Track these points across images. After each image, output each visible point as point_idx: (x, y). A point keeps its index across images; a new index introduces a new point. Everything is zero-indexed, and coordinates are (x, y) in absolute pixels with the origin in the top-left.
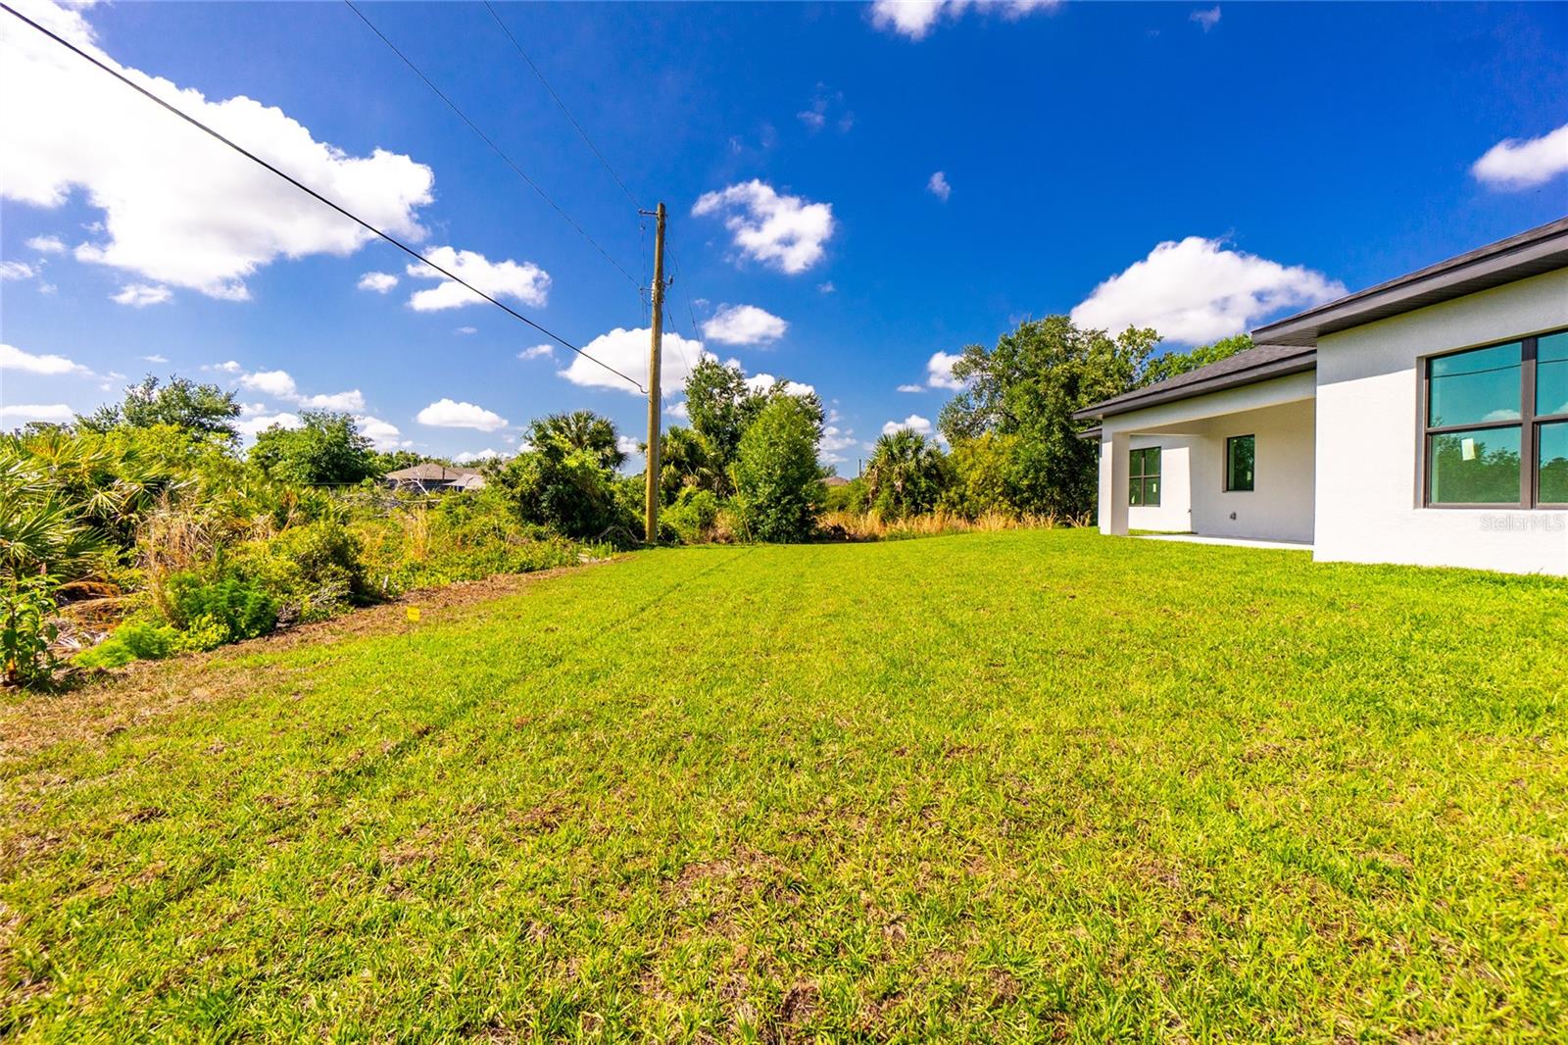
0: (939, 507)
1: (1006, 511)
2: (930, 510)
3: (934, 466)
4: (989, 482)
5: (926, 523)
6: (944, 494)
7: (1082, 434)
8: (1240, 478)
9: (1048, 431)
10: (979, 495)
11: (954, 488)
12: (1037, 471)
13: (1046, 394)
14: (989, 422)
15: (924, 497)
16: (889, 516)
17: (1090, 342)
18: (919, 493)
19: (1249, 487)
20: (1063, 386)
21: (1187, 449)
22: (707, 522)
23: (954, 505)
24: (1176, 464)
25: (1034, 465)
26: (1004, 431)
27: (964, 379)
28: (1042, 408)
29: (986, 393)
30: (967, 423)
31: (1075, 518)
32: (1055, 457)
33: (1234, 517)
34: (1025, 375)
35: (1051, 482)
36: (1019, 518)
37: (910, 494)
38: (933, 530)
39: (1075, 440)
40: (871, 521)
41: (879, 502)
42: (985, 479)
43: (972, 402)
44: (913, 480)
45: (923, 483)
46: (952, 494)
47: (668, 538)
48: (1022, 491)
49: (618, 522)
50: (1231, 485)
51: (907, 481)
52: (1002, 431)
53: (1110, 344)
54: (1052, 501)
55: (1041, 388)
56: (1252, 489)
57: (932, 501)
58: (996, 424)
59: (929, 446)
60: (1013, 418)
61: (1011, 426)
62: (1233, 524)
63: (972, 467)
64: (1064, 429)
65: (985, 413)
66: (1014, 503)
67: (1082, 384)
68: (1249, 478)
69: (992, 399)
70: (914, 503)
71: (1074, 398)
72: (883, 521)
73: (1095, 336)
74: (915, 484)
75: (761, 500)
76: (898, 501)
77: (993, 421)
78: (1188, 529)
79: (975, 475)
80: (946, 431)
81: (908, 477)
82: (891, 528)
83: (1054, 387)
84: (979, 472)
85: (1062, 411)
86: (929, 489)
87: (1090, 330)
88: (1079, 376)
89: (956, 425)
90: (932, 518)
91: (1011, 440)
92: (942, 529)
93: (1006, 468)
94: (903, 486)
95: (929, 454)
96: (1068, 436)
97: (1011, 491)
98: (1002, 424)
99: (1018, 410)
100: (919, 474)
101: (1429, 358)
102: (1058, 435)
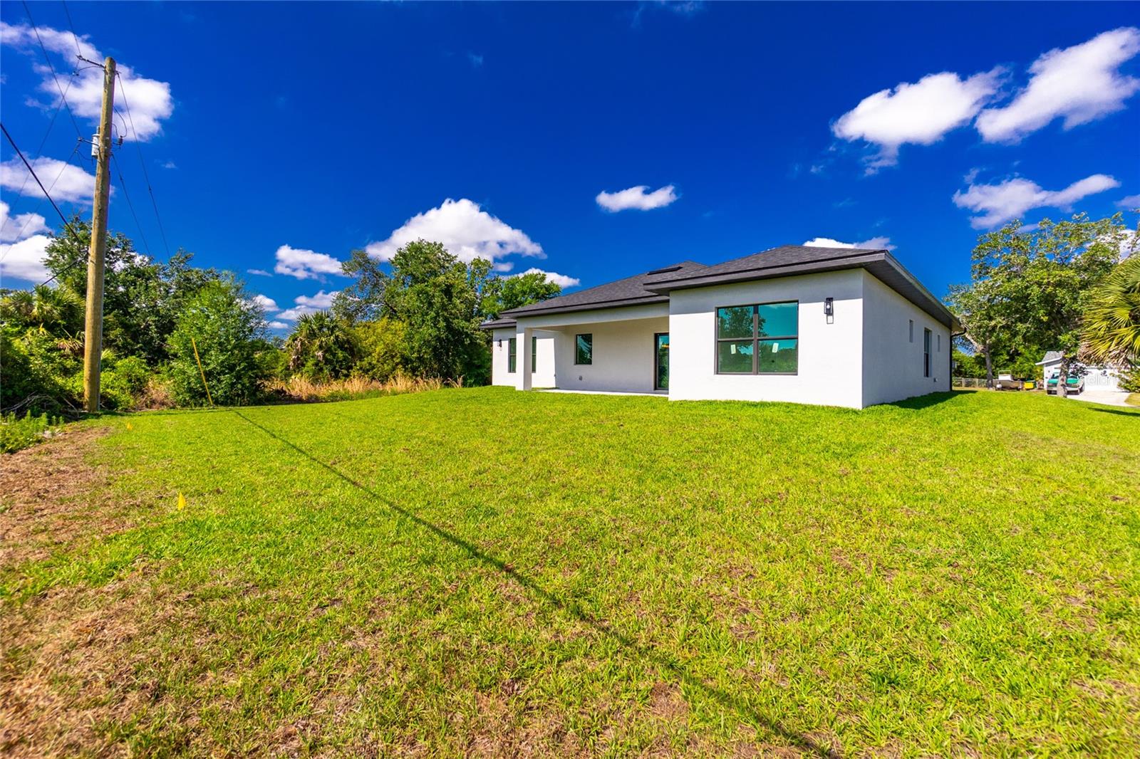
0: (354, 372)
1: (404, 375)
2: (349, 375)
3: (348, 342)
4: (389, 354)
5: (346, 387)
6: (357, 363)
8: (583, 358)
9: (435, 321)
10: (382, 364)
11: (365, 359)
13: (434, 295)
15: (341, 365)
18: (337, 362)
19: (589, 362)
20: (443, 291)
21: (552, 340)
22: (138, 387)
23: (367, 371)
24: (545, 348)
25: (425, 344)
28: (431, 305)
31: (453, 379)
32: (440, 338)
33: (581, 379)
35: (435, 355)
37: (327, 361)
42: (386, 353)
44: (331, 351)
45: (340, 354)
46: (363, 363)
47: (109, 406)
48: (412, 362)
49: (40, 390)
50: (579, 361)
51: (326, 352)
54: (432, 368)
55: (431, 290)
56: (591, 364)
57: (349, 368)
60: (391, 308)
62: (581, 384)
63: (375, 343)
64: (446, 320)
66: (408, 370)
67: (455, 291)
68: (589, 357)
70: (334, 370)
71: (450, 299)
74: (334, 355)
75: (212, 366)
76: (321, 368)
78: (554, 386)
79: (380, 349)
81: (327, 349)
83: (438, 291)
84: (381, 347)
85: (444, 307)
86: (345, 359)
88: (453, 286)
93: (402, 346)
94: (324, 356)
95: (343, 332)
96: (449, 328)
97: (406, 361)
100: (336, 347)
101: (718, 308)
102: (442, 324)
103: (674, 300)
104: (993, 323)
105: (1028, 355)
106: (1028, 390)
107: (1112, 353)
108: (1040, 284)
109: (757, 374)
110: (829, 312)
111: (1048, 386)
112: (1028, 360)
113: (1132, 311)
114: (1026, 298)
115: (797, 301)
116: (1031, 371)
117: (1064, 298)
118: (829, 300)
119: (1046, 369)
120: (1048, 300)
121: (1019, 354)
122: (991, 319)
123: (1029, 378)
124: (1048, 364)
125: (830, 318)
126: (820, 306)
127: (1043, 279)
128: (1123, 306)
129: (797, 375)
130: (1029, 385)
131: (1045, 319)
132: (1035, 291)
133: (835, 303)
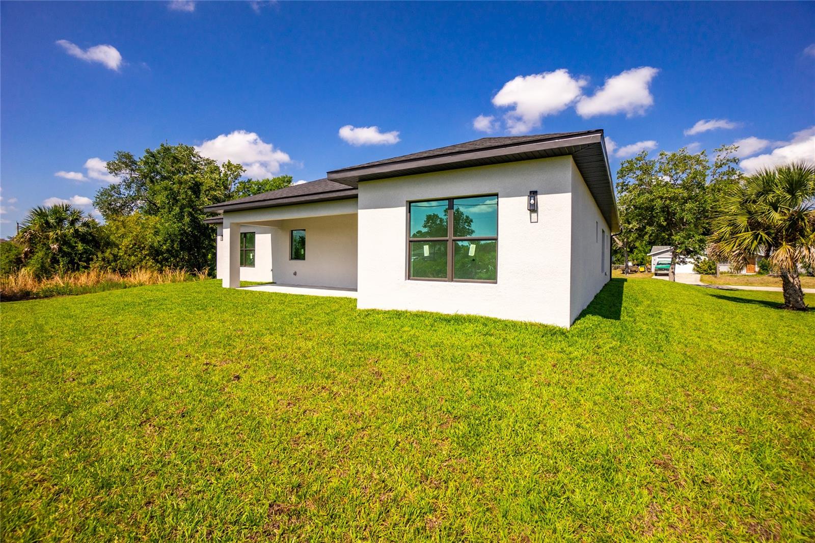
0: (95, 265)
1: (151, 267)
2: (86, 267)
3: (91, 234)
4: (138, 245)
5: (84, 279)
6: (100, 255)
7: (204, 219)
8: (298, 254)
9: (180, 217)
10: (129, 255)
11: (109, 251)
12: (173, 241)
13: (179, 192)
14: (136, 205)
15: (81, 257)
16: (44, 272)
17: (206, 165)
18: (75, 254)
19: (303, 258)
20: (190, 188)
21: (270, 235)
23: (109, 262)
24: (263, 243)
25: (170, 237)
26: (148, 212)
27: (116, 174)
28: (176, 200)
29: (134, 185)
30: (118, 204)
31: (199, 270)
32: (185, 232)
33: (295, 274)
34: (164, 178)
35: (182, 249)
36: (161, 271)
37: (65, 254)
38: (90, 284)
39: (199, 223)
40: (24, 278)
41: (32, 262)
42: (135, 245)
43: (122, 191)
44: (69, 244)
45: (80, 247)
46: (107, 255)
48: (162, 253)
50: (293, 256)
51: (63, 244)
52: (146, 212)
53: (217, 168)
54: (183, 259)
55: (175, 187)
56: (304, 259)
57: (89, 260)
58: (142, 208)
59: (85, 218)
60: (154, 204)
61: (153, 210)
62: (296, 280)
63: (123, 236)
64: (190, 214)
65: (134, 199)
66: (157, 261)
68: (302, 253)
69: (138, 191)
70: (71, 262)
71: (198, 197)
72: (38, 277)
73: (209, 162)
74: (72, 247)
76: (55, 261)
77: (140, 205)
78: (271, 281)
79: (126, 242)
80: (101, 208)
81: (63, 241)
82: (46, 284)
83: (184, 188)
84: (129, 239)
85: (191, 204)
86: (85, 251)
87: (206, 158)
88: (201, 184)
89: (110, 204)
90: (88, 274)
91: (153, 220)
92: (98, 282)
93: (151, 239)
94: (60, 248)
95: (85, 224)
96: (194, 221)
97: (155, 253)
98: (147, 208)
99: (159, 200)
100: (75, 240)
101: (410, 202)
102: (187, 219)
103: (364, 194)
104: (631, 226)
105: (641, 249)
106: (642, 272)
107: (735, 253)
108: (661, 198)
109: (452, 281)
110: (533, 209)
111: (656, 270)
112: (640, 251)
113: (749, 218)
114: (652, 209)
115: (496, 195)
116: (643, 259)
117: (676, 209)
118: (533, 194)
119: (653, 258)
120: (665, 209)
121: (636, 248)
122: (629, 223)
123: (641, 264)
124: (654, 255)
125: (534, 215)
126: (524, 200)
127: (664, 194)
128: (742, 215)
129: (496, 283)
130: (642, 269)
131: (665, 224)
132: (659, 203)
133: (540, 198)
